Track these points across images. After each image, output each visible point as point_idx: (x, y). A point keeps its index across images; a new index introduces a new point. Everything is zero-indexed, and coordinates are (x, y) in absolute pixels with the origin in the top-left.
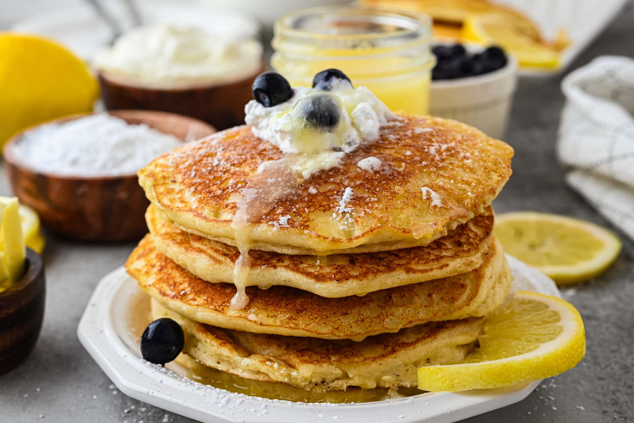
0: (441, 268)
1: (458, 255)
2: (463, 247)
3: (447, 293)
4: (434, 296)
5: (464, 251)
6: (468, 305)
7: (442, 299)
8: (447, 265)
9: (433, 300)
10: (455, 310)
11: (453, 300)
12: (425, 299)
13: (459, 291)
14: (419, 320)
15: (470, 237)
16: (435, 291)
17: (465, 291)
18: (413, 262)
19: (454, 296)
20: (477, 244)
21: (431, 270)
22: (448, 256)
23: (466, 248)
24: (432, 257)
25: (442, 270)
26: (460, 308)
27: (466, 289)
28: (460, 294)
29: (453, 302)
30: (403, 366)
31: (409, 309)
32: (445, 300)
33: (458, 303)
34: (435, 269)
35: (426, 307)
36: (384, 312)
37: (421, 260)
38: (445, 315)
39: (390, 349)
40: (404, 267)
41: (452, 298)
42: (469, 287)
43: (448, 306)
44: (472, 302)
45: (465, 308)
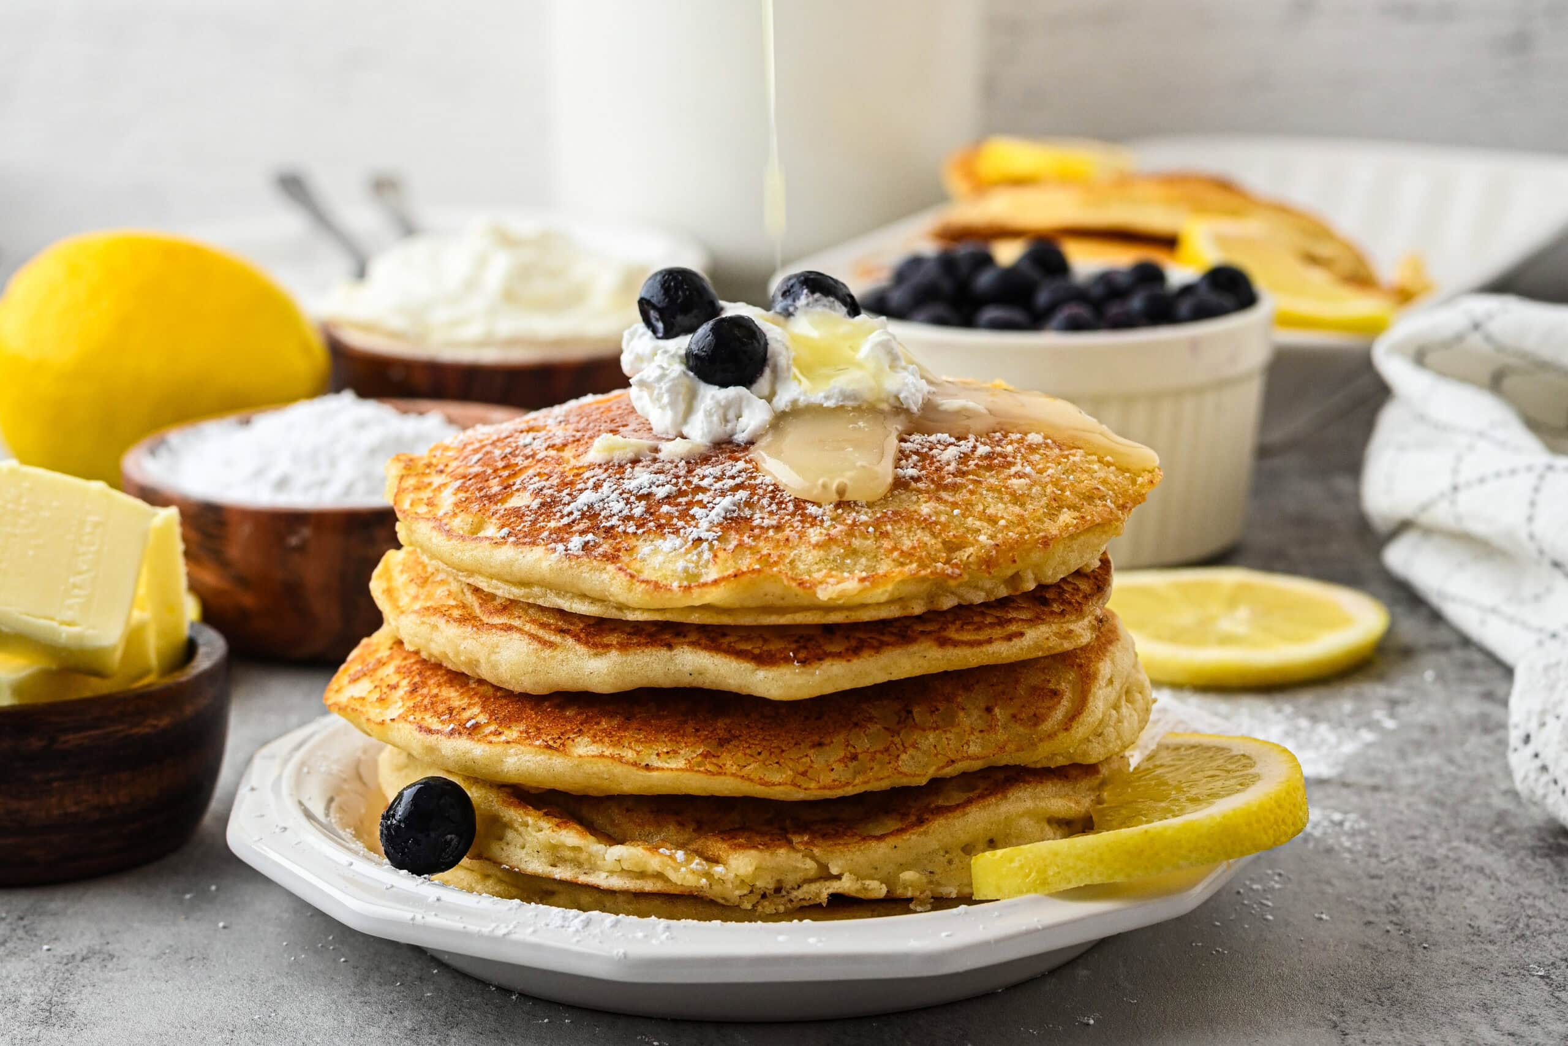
0: (1009, 638)
1: (1043, 620)
2: (1052, 607)
3: (1023, 706)
4: (997, 711)
5: (1052, 613)
6: (1066, 729)
7: (1014, 716)
8: (1022, 634)
9: (994, 718)
10: (1041, 740)
11: (1037, 719)
12: (980, 717)
13: (1048, 703)
14: (969, 758)
15: (1064, 591)
16: (999, 702)
17: (1059, 702)
18: (953, 628)
19: (1037, 712)
20: (1079, 603)
21: (990, 641)
22: (1022, 620)
23: (1056, 607)
24: (989, 620)
25: (1012, 643)
26: (1051, 736)
27: (1062, 698)
28: (1050, 709)
29: (1036, 725)
30: (942, 853)
31: (949, 735)
32: (1021, 720)
33: (1048, 725)
34: (996, 639)
35: (981, 731)
36: (897, 740)
37: (968, 624)
38: (1020, 749)
39: (913, 818)
40: (935, 635)
41: (1035, 715)
42: (1068, 694)
43: (1027, 731)
44: (1074, 725)
45: (1062, 736)
